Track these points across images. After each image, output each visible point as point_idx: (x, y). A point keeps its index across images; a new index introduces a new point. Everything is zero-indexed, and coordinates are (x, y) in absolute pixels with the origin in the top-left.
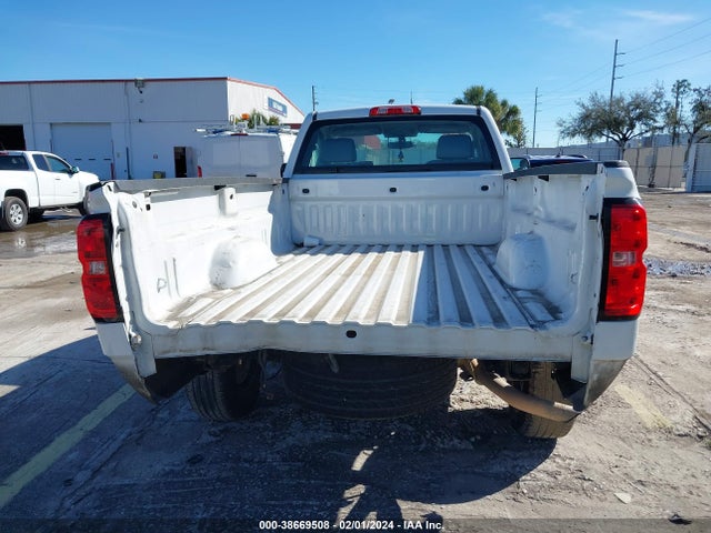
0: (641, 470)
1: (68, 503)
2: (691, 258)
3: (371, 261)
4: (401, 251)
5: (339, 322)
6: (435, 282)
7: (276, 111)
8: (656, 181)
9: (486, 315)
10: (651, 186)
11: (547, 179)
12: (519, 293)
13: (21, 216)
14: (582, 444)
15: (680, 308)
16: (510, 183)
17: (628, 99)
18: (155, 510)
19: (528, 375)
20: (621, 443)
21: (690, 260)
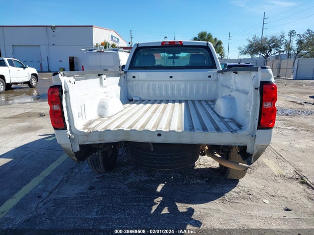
0: (273, 191)
1: (40, 205)
2: (295, 107)
3: (163, 107)
4: (174, 103)
5: (154, 130)
6: (191, 115)
7: (114, 41)
8: (280, 75)
9: (213, 127)
10: (278, 76)
11: (236, 73)
12: (225, 120)
13: (3, 87)
14: (249, 182)
15: (289, 128)
16: (220, 74)
17: (269, 38)
18: (77, 207)
19: (229, 152)
20: (265, 181)
21: (294, 108)
